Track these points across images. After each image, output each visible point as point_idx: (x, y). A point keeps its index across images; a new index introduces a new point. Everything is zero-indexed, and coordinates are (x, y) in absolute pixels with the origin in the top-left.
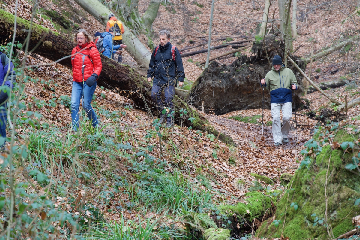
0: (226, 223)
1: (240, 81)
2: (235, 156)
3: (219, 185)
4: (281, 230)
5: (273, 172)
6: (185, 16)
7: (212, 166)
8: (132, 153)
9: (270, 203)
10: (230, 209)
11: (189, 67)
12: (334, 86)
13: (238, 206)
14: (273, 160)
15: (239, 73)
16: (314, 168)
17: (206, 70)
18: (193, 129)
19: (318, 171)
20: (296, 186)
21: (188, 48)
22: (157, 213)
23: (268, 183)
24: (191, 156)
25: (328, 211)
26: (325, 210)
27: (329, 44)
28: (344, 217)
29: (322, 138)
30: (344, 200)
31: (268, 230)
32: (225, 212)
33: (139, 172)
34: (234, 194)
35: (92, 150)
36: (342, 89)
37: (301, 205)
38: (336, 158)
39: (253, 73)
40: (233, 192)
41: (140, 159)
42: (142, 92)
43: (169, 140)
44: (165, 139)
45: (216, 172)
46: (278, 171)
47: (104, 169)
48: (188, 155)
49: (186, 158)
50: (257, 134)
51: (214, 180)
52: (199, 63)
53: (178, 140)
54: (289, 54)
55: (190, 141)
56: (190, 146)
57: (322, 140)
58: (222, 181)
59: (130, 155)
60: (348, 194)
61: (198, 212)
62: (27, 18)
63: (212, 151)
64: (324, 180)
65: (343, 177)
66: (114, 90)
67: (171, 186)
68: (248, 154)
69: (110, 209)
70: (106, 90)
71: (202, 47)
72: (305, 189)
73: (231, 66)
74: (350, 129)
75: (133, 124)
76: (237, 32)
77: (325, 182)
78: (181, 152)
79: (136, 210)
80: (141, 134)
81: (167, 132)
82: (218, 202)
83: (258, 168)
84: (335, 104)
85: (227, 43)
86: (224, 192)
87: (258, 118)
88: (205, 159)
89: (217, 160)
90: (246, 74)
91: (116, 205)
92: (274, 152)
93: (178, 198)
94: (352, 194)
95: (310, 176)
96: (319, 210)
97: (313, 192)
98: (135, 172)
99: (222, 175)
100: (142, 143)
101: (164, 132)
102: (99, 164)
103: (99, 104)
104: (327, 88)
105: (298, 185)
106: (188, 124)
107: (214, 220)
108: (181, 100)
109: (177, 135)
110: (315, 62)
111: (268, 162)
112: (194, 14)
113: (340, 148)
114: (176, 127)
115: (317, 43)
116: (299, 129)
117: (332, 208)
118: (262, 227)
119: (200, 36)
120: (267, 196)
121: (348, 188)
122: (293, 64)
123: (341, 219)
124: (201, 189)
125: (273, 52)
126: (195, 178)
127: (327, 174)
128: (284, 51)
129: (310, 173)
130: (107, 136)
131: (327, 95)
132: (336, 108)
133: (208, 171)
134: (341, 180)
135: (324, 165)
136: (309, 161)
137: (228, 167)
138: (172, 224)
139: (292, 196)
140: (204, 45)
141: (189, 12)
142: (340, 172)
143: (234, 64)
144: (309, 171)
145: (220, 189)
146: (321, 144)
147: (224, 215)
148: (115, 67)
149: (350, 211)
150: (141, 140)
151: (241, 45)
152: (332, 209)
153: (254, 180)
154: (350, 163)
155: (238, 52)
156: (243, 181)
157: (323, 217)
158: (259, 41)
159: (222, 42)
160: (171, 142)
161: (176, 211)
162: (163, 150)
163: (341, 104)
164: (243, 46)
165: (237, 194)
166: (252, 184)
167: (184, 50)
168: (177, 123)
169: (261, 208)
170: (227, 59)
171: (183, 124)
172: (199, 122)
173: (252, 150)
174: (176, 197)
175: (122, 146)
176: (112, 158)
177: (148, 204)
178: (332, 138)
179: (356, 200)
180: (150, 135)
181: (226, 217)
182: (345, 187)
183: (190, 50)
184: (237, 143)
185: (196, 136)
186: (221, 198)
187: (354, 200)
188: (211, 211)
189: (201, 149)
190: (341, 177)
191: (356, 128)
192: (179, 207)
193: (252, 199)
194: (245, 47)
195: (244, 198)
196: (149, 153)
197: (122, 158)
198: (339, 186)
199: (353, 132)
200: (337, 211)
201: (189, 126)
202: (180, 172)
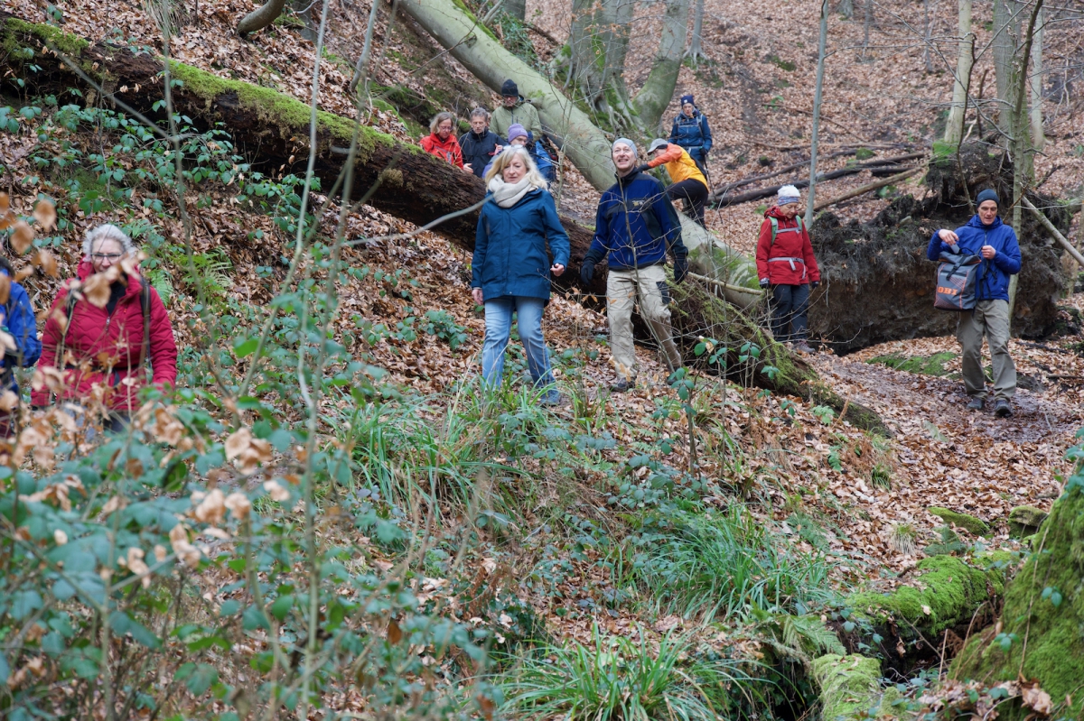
0: (868, 640)
1: (898, 263)
2: (888, 464)
3: (848, 540)
4: (1018, 661)
5: (988, 503)
6: (747, 93)
7: (829, 489)
8: (617, 459)
9: (984, 586)
10: (879, 604)
13: (898, 596)
14: (989, 473)
15: (894, 243)
18: (775, 393)
20: (1054, 543)
21: (757, 177)
22: (687, 616)
23: (976, 534)
24: (771, 464)
31: (981, 660)
32: (864, 611)
33: (636, 508)
34: (887, 562)
35: (513, 452)
37: (1071, 593)
40: (884, 557)
41: (639, 474)
43: (713, 422)
44: (703, 421)
45: (838, 505)
46: (1002, 502)
47: (544, 503)
48: (763, 463)
49: (758, 470)
50: (943, 404)
51: (834, 526)
53: (738, 422)
54: (1025, 192)
55: (769, 425)
56: (769, 438)
58: (855, 528)
59: (611, 464)
61: (794, 613)
62: (336, 110)
63: (828, 451)
66: (568, 295)
67: (720, 545)
68: (921, 457)
69: (562, 607)
71: (793, 174)
72: (1079, 551)
73: (871, 224)
76: (884, 134)
78: (746, 455)
79: (629, 609)
80: (639, 408)
81: (707, 403)
82: (846, 584)
83: (950, 494)
85: (858, 164)
86: (861, 559)
87: (944, 361)
88: (810, 471)
89: (841, 475)
90: (911, 245)
91: (579, 597)
92: (992, 450)
93: (739, 576)
98: (626, 508)
99: (855, 514)
100: (642, 431)
101: (701, 403)
102: (531, 490)
105: (1060, 541)
106: (761, 381)
107: (836, 633)
108: (745, 319)
109: (734, 410)
111: (975, 476)
112: (770, 88)
114: (733, 391)
116: (1055, 388)
118: (967, 652)
119: (789, 145)
120: (976, 568)
122: (1035, 215)
124: (801, 550)
126: (784, 523)
128: (1011, 183)
130: (550, 416)
133: (818, 504)
137: (871, 491)
138: (727, 644)
139: (1044, 569)
140: (798, 170)
141: (757, 83)
143: (879, 219)
145: (850, 551)
147: (862, 619)
150: (639, 425)
151: (895, 167)
153: (940, 525)
155: (889, 185)
156: (912, 529)
158: (945, 158)
159: (845, 161)
160: (718, 430)
161: (735, 610)
162: (699, 451)
164: (901, 171)
165: (896, 564)
166: (935, 536)
167: (747, 183)
168: (734, 378)
169: (960, 599)
170: (860, 206)
171: (749, 380)
172: (790, 375)
173: (931, 445)
174: (735, 574)
175: (591, 440)
176: (565, 472)
177: (661, 593)
180: (664, 410)
181: (869, 624)
183: (761, 184)
184: (892, 428)
185: (784, 413)
186: (852, 573)
188: (829, 609)
189: (798, 445)
192: (742, 600)
193: (935, 577)
194: (907, 173)
195: (916, 573)
196: (663, 458)
197: (591, 473)
201: (764, 387)
202: (743, 507)
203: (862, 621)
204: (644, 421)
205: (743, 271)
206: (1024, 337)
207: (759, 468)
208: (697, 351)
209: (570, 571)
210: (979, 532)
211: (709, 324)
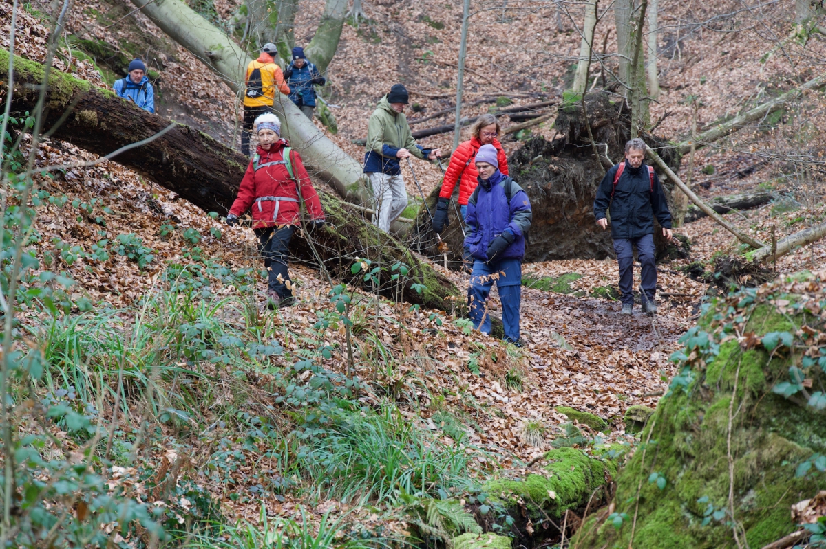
0: (501, 521)
2: (520, 369)
3: (485, 435)
4: (629, 537)
5: (607, 403)
6: (402, 49)
7: (469, 390)
8: (284, 364)
9: (602, 474)
10: (511, 490)
12: (744, 205)
13: (528, 482)
14: (608, 377)
15: (527, 178)
16: (703, 393)
18: (423, 308)
19: (710, 400)
20: (660, 435)
22: (344, 500)
23: (596, 429)
24: (419, 369)
25: (736, 490)
26: (728, 489)
27: (733, 109)
28: (771, 504)
29: (718, 324)
30: (772, 465)
31: (597, 536)
32: (498, 496)
33: (300, 406)
34: (519, 454)
35: (192, 358)
36: (763, 211)
37: (674, 478)
38: (752, 370)
39: (558, 178)
40: (516, 449)
41: (303, 377)
42: (305, 225)
43: (368, 332)
44: (359, 331)
45: (477, 404)
46: (619, 402)
47: (219, 402)
48: (412, 367)
49: (407, 374)
50: (569, 317)
51: (473, 423)
53: (389, 333)
54: (641, 134)
55: (417, 335)
56: (417, 346)
57: (719, 330)
58: (491, 424)
59: (279, 369)
60: (781, 451)
61: (438, 497)
62: (39, 59)
63: (468, 357)
64: (726, 421)
65: (768, 412)
67: (373, 439)
68: (550, 364)
69: (235, 492)
71: (442, 119)
72: (681, 441)
74: (782, 303)
76: (521, 85)
77: (726, 423)
78: (397, 361)
79: (294, 494)
80: (303, 319)
81: (363, 316)
82: (483, 473)
83: (574, 395)
84: (747, 246)
85: (499, 110)
86: (496, 451)
87: (571, 281)
88: (452, 375)
89: (480, 379)
90: (542, 180)
91: (249, 484)
92: (610, 357)
93: (390, 465)
94: (789, 452)
95: (693, 411)
96: (715, 488)
97: (700, 448)
98: (291, 407)
99: (491, 412)
100: (305, 340)
101: (358, 316)
102: (209, 391)
103: (207, 252)
104: (729, 210)
105: (665, 433)
106: (411, 297)
107: (474, 514)
108: (395, 242)
109: (386, 322)
110: (702, 150)
111: (596, 379)
112: (422, 44)
113: (760, 347)
114: (384, 304)
115: (705, 107)
116: (667, 305)
117: (743, 484)
118: (585, 529)
119: (438, 94)
120: (595, 458)
121: (780, 438)
123: (765, 508)
124: (444, 443)
125: (604, 128)
126: (430, 420)
127: (731, 407)
128: (629, 126)
129: (694, 405)
130: (226, 326)
131: (731, 226)
132: (751, 256)
133: (459, 404)
134: (763, 421)
135: (724, 386)
136: (690, 378)
137: (505, 392)
138: (378, 524)
139: (651, 457)
140: (446, 116)
141: (410, 40)
142: (761, 402)
143: (515, 157)
144: (690, 401)
145: (486, 444)
146: (718, 338)
147: (496, 502)
148: (241, 167)
149: (784, 491)
150: (303, 335)
151: (531, 114)
152: (743, 487)
153: (564, 422)
154: (784, 380)
155: (525, 129)
156: (540, 425)
157: (724, 506)
158: (572, 104)
159: (487, 107)
160: (372, 339)
161: (386, 495)
162: (356, 357)
163: (761, 246)
164: (535, 117)
165: (527, 455)
166: (560, 431)
168: (386, 294)
169: (581, 486)
171: (399, 295)
172: (436, 291)
173: (558, 352)
174: (386, 463)
175: (261, 347)
176: (238, 375)
177: (322, 480)
178: (741, 325)
179: (799, 464)
180: (325, 321)
181: (502, 507)
182: (774, 436)
183: (413, 127)
184: (525, 338)
185: (430, 324)
186: (488, 464)
187: (793, 466)
188: (467, 494)
189: (442, 352)
190: (763, 413)
191: (796, 301)
192: (392, 486)
193: (560, 466)
194: (540, 118)
195: (543, 463)
196: (324, 363)
197: (261, 375)
198: (759, 433)
199: (791, 310)
200: (756, 490)
201: (413, 301)
202: (394, 406)
203: (496, 504)
204: (307, 331)
207: (408, 372)
208: (354, 270)
209: (242, 461)
210: (599, 428)
211: (365, 247)
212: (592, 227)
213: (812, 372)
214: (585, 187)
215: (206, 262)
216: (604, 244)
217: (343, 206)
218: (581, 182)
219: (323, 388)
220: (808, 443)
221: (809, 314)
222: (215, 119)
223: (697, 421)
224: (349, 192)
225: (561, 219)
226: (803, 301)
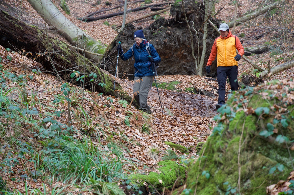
0: (136, 193)
1: (157, 45)
2: (149, 124)
3: (131, 154)
5: (188, 141)
7: (125, 133)
8: (39, 119)
9: (184, 173)
10: (142, 179)
11: (104, 29)
12: (258, 52)
13: (150, 176)
14: (189, 128)
15: (156, 37)
16: (227, 135)
17: (121, 33)
18: (104, 95)
19: (231, 138)
20: (207, 154)
21: (104, 10)
22: (64, 182)
23: (183, 152)
24: (102, 123)
25: (242, 179)
26: (238, 179)
27: (254, 7)
28: (257, 186)
29: (235, 103)
30: (258, 168)
32: (135, 181)
33: (45, 138)
34: (147, 163)
36: (266, 55)
37: (213, 173)
38: (250, 125)
39: (171, 37)
40: (145, 161)
41: (47, 125)
42: (50, 55)
43: (78, 105)
44: (74, 105)
45: (128, 140)
46: (194, 140)
47: (7, 135)
48: (98, 122)
49: (96, 125)
50: (173, 101)
51: (126, 148)
52: (116, 26)
53: (88, 106)
54: (209, 17)
55: (101, 107)
56: (101, 112)
57: (236, 106)
58: (134, 149)
59: (36, 121)
60: (263, 162)
61: (108, 182)
63: (125, 118)
64: (238, 148)
65: (257, 144)
66: (20, 52)
67: (79, 154)
68: (162, 121)
69: (14, 177)
70: (13, 53)
71: (119, 9)
72: (217, 157)
73: (147, 29)
74: (265, 94)
75: (41, 88)
77: (238, 149)
78: (91, 119)
79: (41, 179)
80: (48, 99)
81: (76, 98)
82: (130, 171)
83: (173, 137)
84: (257, 70)
85: (146, 6)
86: (136, 161)
87: (175, 84)
88: (117, 126)
89: (130, 128)
90: (163, 38)
91: (21, 174)
92: (191, 119)
93: (86, 166)
94: (266, 163)
95: (223, 143)
96: (232, 178)
97: (226, 160)
98: (42, 139)
99: (135, 144)
100: (49, 108)
101: (74, 97)
102: (3, 130)
103: (5, 67)
104: (251, 54)
105: (210, 153)
106: (99, 89)
107: (124, 190)
108: (92, 64)
109: (87, 101)
110: (239, 26)
111: (184, 130)
113: (254, 114)
114: (86, 92)
115: (241, 6)
117: (245, 177)
120: (181, 165)
121: (262, 156)
122: (213, 27)
123: (255, 188)
124: (112, 157)
125: (192, 14)
126: (106, 146)
127: (240, 141)
128: (204, 13)
129: (223, 139)
130: (12, 101)
131: (250, 61)
132: (259, 75)
133: (120, 139)
134: (255, 148)
135: (238, 132)
136: (222, 128)
137: (142, 135)
138: (79, 193)
139: (203, 164)
140: (121, 8)
142: (254, 139)
143: (151, 27)
144: (221, 138)
145: (132, 158)
146: (235, 109)
148: (22, 28)
149: (264, 180)
150: (48, 106)
151: (160, 7)
152: (245, 178)
153: (168, 148)
154: (265, 130)
155: (157, 14)
156: (157, 150)
157: (236, 187)
158: (178, 3)
159: (140, 4)
160: (80, 108)
161: (84, 180)
162: (73, 117)
163: (263, 71)
164: (162, 9)
165: (150, 164)
166: (166, 153)
167: (100, 12)
168: (88, 88)
169: (174, 178)
170: (145, 22)
171: (93, 88)
172: (111, 88)
173: (167, 117)
174: (85, 166)
175: (28, 111)
176: (17, 123)
177: (54, 173)
178: (246, 104)
179: (270, 168)
180: (58, 100)
181: (137, 187)
182: (260, 156)
183: (106, 13)
184: (152, 110)
185: (107, 102)
186: (133, 167)
187: (268, 169)
188: (121, 180)
189: (112, 115)
190: (255, 144)
191: (271, 93)
192: (86, 176)
193: (165, 168)
194: (165, 10)
195: (157, 167)
196: (57, 119)
197: (28, 124)
198: (253, 154)
199: (269, 97)
200: (251, 180)
201: (100, 92)
202: (89, 139)
203: (134, 185)
204: (50, 104)
205: (96, 47)
206: (207, 76)
207: (97, 124)
208: (72, 76)
209: (18, 163)
210: (184, 152)
211: (77, 66)
212: (186, 60)
213: (278, 126)
214: (183, 41)
215: (4, 71)
216: (191, 68)
217: (69, 47)
218: (181, 39)
219: (57, 131)
220: (275, 159)
221: (277, 100)
222: (12, 6)
223: (224, 147)
224: (73, 41)
225: (171, 56)
226: (275, 93)
